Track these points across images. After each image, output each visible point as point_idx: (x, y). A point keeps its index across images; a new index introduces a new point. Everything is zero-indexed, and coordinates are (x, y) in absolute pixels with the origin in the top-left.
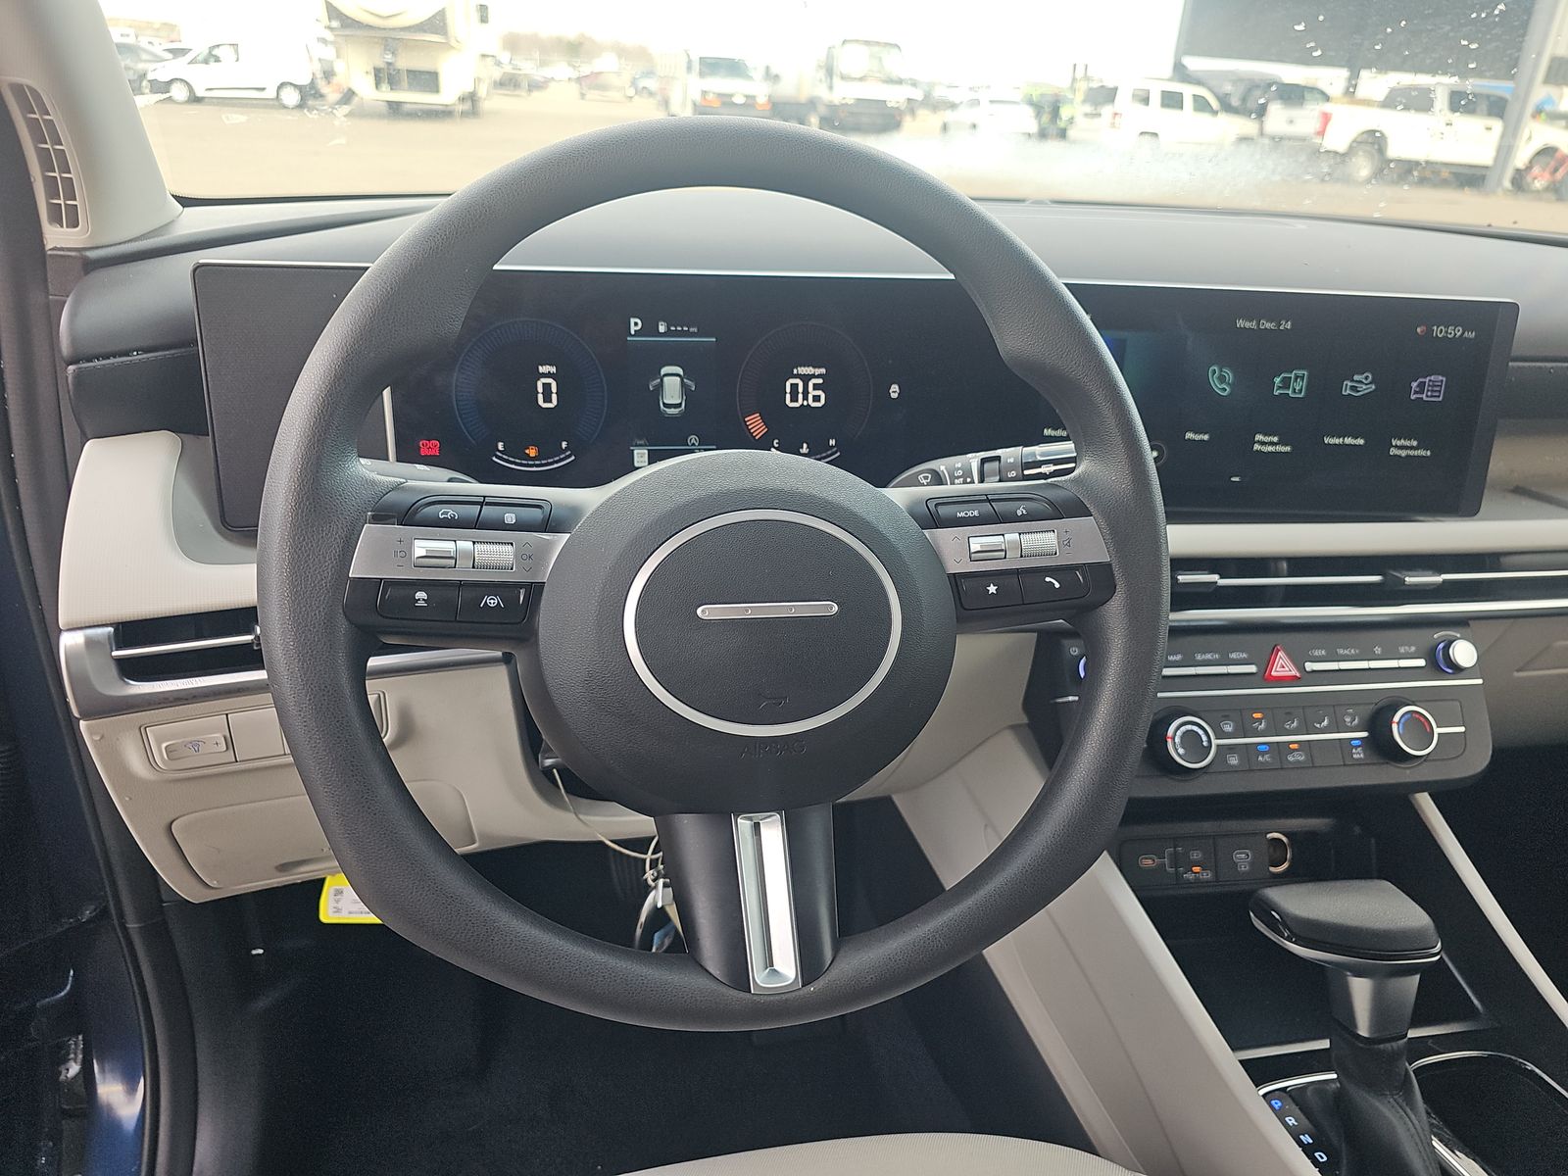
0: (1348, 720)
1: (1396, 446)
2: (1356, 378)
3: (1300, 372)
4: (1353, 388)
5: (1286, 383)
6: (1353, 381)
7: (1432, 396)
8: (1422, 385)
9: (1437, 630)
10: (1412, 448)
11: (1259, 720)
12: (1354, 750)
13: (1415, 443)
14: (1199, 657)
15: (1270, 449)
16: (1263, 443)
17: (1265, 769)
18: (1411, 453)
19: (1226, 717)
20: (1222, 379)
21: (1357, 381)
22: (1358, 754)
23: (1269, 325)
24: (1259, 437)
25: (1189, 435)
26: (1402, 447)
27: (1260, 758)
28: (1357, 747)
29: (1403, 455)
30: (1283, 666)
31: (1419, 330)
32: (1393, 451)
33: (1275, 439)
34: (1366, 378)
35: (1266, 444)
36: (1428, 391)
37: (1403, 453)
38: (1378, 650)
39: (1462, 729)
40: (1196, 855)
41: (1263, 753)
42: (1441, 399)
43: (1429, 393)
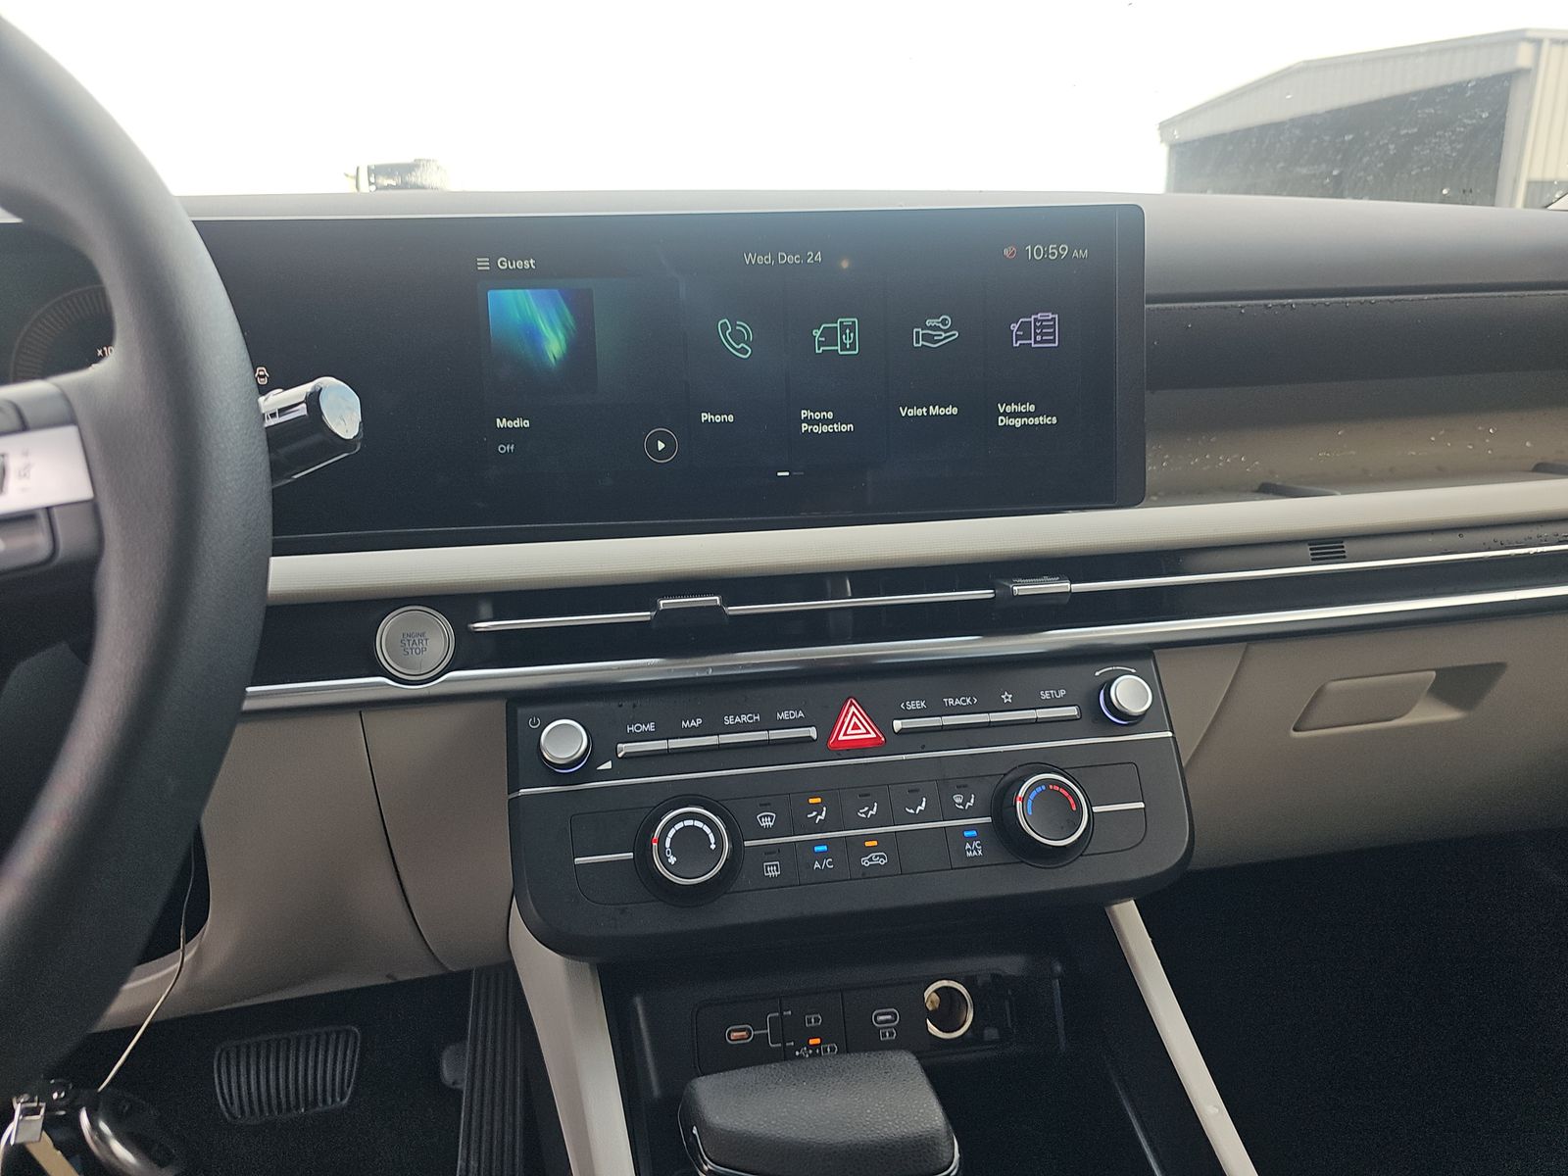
0: (958, 799)
1: (1005, 414)
2: (929, 322)
3: (848, 321)
4: (926, 337)
5: (830, 337)
6: (925, 327)
7: (1042, 341)
8: (1024, 327)
9: (1099, 666)
10: (1028, 415)
11: (818, 808)
12: (968, 846)
13: (1032, 408)
14: (729, 721)
15: (825, 428)
16: (811, 422)
17: (824, 879)
18: (1031, 421)
19: (765, 806)
20: (737, 337)
21: (931, 328)
22: (973, 850)
23: (790, 259)
24: (804, 414)
25: (705, 417)
26: (1014, 415)
27: (817, 865)
28: (971, 840)
29: (1018, 425)
30: (855, 726)
31: (1006, 252)
32: (1002, 421)
33: (830, 415)
34: (944, 322)
35: (817, 422)
36: (1036, 334)
37: (1018, 423)
38: (1007, 698)
39: (1141, 805)
40: (813, 1020)
41: (821, 856)
42: (1056, 344)
43: (1039, 338)
